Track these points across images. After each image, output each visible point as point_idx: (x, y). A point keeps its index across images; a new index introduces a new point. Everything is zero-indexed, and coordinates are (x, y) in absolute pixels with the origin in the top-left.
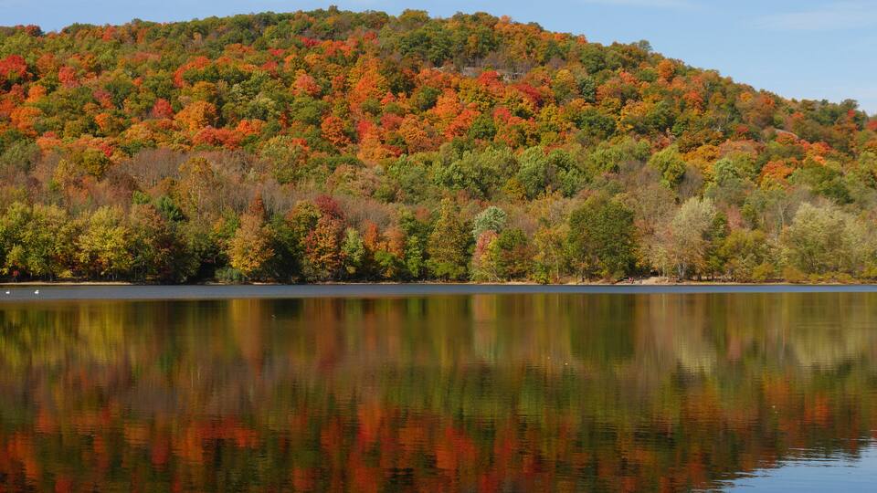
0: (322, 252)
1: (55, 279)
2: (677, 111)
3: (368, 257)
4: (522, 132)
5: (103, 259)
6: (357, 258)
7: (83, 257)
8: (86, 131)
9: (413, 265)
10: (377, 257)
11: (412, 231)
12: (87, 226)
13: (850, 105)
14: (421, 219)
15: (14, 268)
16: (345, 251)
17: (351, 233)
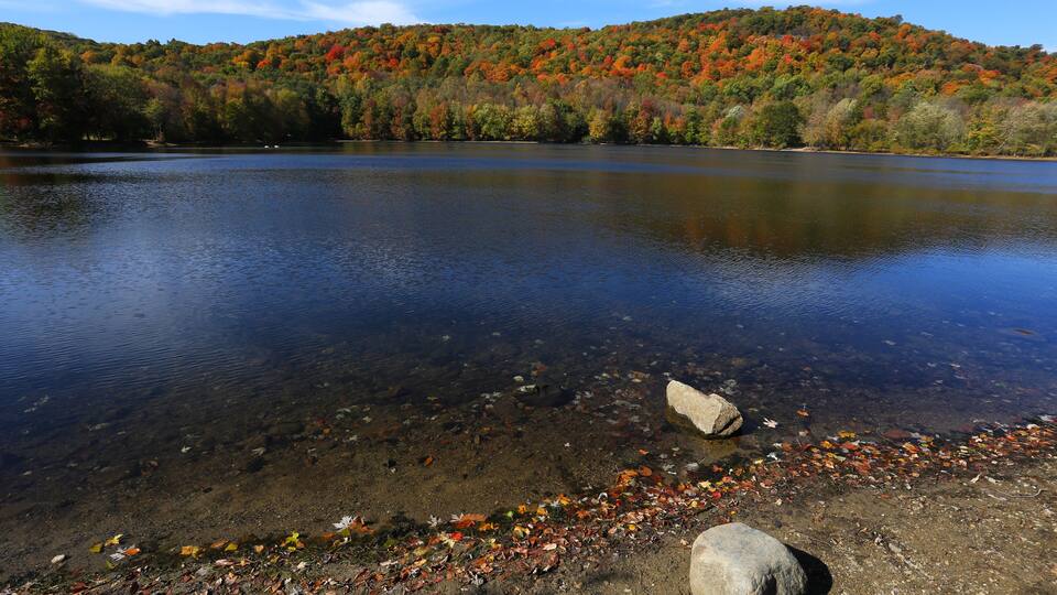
0: (639, 129)
1: (503, 139)
2: (900, 54)
3: (664, 131)
4: (792, 67)
5: (524, 130)
6: (657, 132)
7: (515, 130)
8: (562, 71)
9: (688, 138)
10: (669, 131)
11: (693, 119)
12: (519, 115)
13: (1037, 47)
14: (699, 113)
15: (486, 134)
16: (652, 129)
17: (656, 119)
